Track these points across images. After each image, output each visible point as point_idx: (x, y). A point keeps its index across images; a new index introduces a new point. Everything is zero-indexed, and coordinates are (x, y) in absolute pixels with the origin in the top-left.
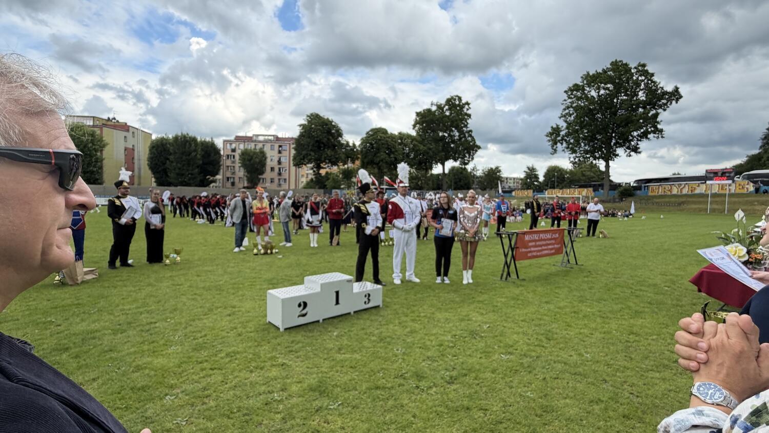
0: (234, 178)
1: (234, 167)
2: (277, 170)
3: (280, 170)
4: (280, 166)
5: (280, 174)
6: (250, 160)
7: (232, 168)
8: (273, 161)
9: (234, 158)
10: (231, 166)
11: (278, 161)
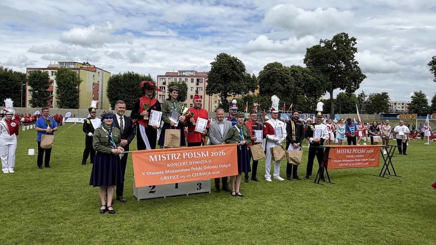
7: (163, 96)
8: (192, 91)
9: (164, 89)
10: (162, 95)
11: (196, 91)
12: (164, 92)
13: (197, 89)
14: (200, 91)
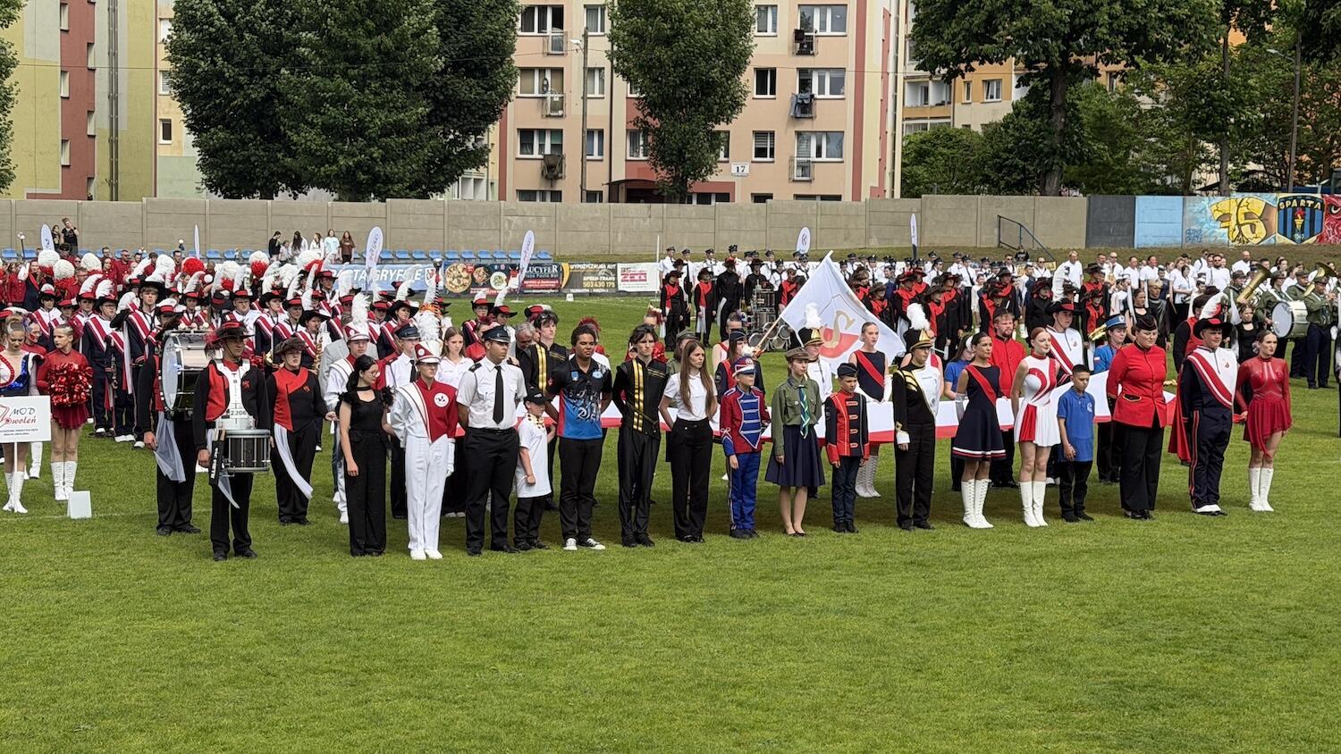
0: (557, 133)
1: (558, 72)
2: (788, 84)
3: (805, 84)
4: (806, 62)
5: (804, 108)
6: (668, 42)
7: (548, 75)
8: (770, 32)
9: (558, 22)
10: (542, 70)
11: (799, 35)
12: (558, 47)
13: (806, 23)
14: (829, 32)
